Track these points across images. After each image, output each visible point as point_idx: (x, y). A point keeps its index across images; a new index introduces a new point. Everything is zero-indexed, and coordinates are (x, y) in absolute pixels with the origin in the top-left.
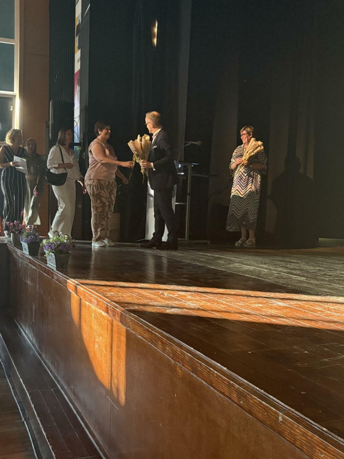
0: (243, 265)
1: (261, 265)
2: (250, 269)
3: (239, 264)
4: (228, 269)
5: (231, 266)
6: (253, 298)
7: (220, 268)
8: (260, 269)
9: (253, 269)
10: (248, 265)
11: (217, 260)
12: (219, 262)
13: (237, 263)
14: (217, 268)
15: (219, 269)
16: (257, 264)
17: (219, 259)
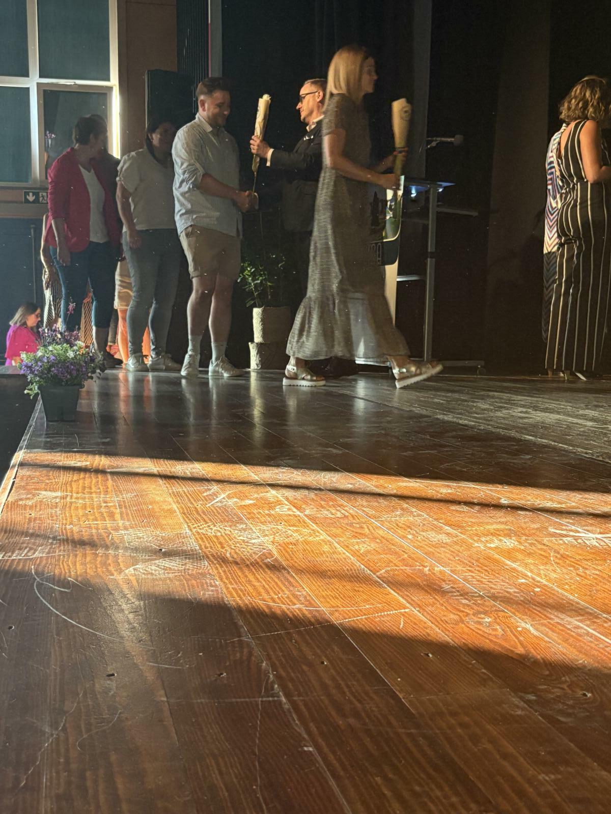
0: (536, 410)
1: (581, 412)
2: (548, 421)
3: (524, 410)
4: (487, 420)
5: (501, 415)
6: (499, 514)
7: (465, 420)
8: (575, 420)
9: (557, 419)
10: (546, 412)
11: (473, 402)
12: (475, 404)
13: (524, 406)
14: (457, 418)
15: (461, 422)
16: (575, 407)
17: (482, 399)
